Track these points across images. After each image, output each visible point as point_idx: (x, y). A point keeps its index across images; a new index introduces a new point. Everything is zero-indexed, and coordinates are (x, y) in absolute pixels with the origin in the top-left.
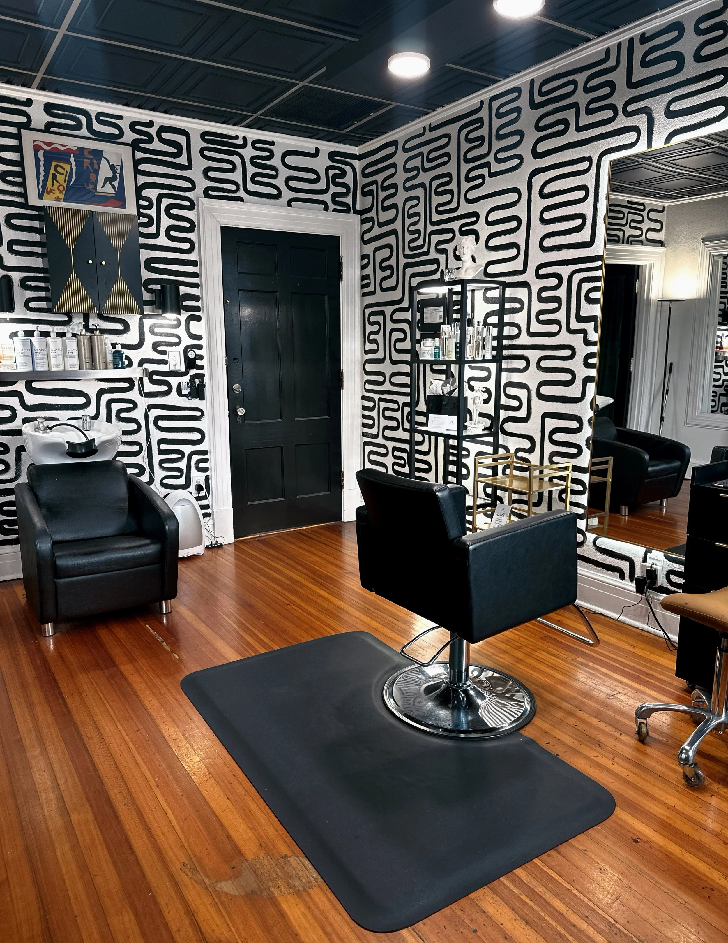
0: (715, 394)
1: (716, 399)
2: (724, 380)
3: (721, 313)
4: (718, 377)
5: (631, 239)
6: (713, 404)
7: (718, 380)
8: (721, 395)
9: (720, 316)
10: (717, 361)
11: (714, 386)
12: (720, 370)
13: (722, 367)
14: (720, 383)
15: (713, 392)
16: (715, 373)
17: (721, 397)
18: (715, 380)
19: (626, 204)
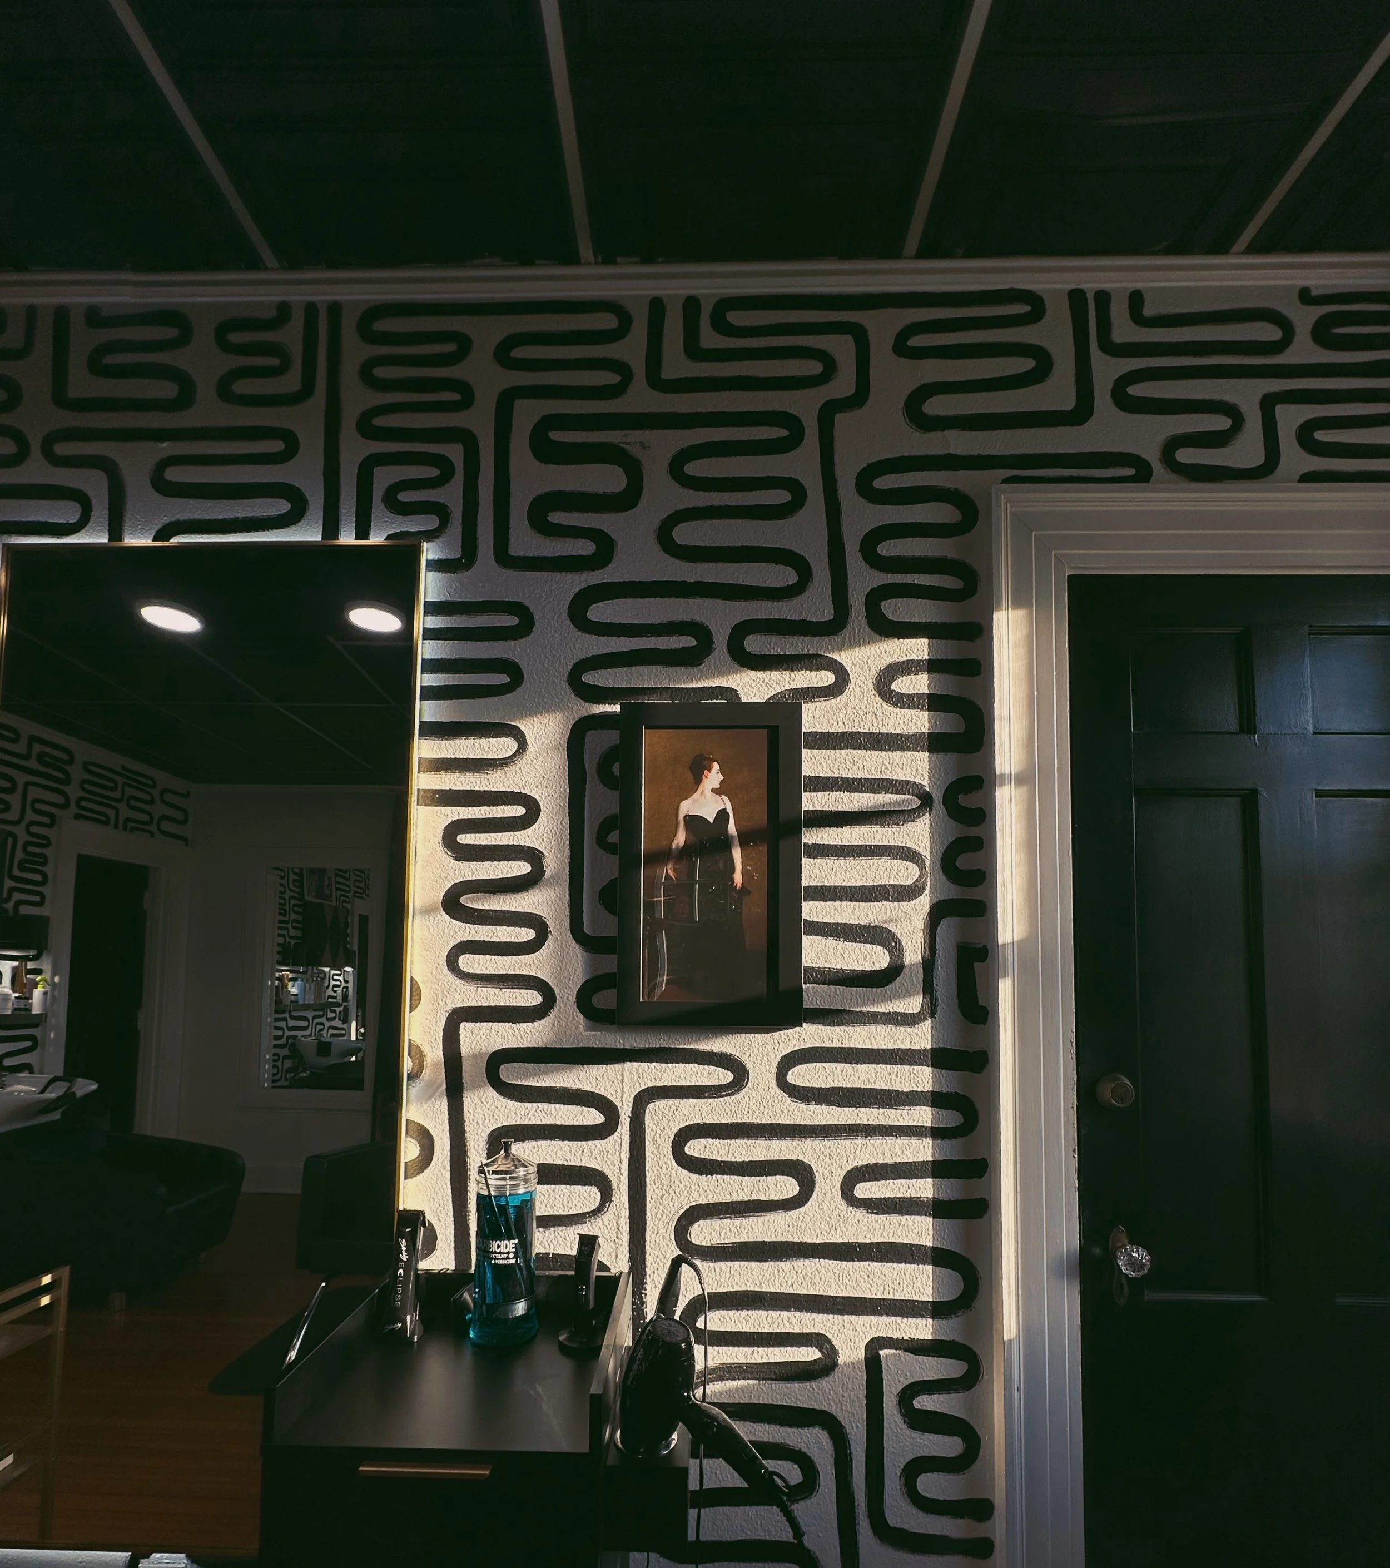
0: (276, 1058)
1: (279, 1064)
2: (289, 1037)
3: (280, 949)
4: (280, 1033)
5: (130, 825)
6: (275, 1071)
7: (280, 1038)
8: (285, 1057)
9: (278, 953)
10: (277, 1012)
11: (275, 1046)
12: (282, 1024)
13: (285, 1019)
14: (283, 1041)
15: (275, 1055)
16: (277, 1028)
17: (285, 1061)
18: (276, 1038)
19: (120, 770)
